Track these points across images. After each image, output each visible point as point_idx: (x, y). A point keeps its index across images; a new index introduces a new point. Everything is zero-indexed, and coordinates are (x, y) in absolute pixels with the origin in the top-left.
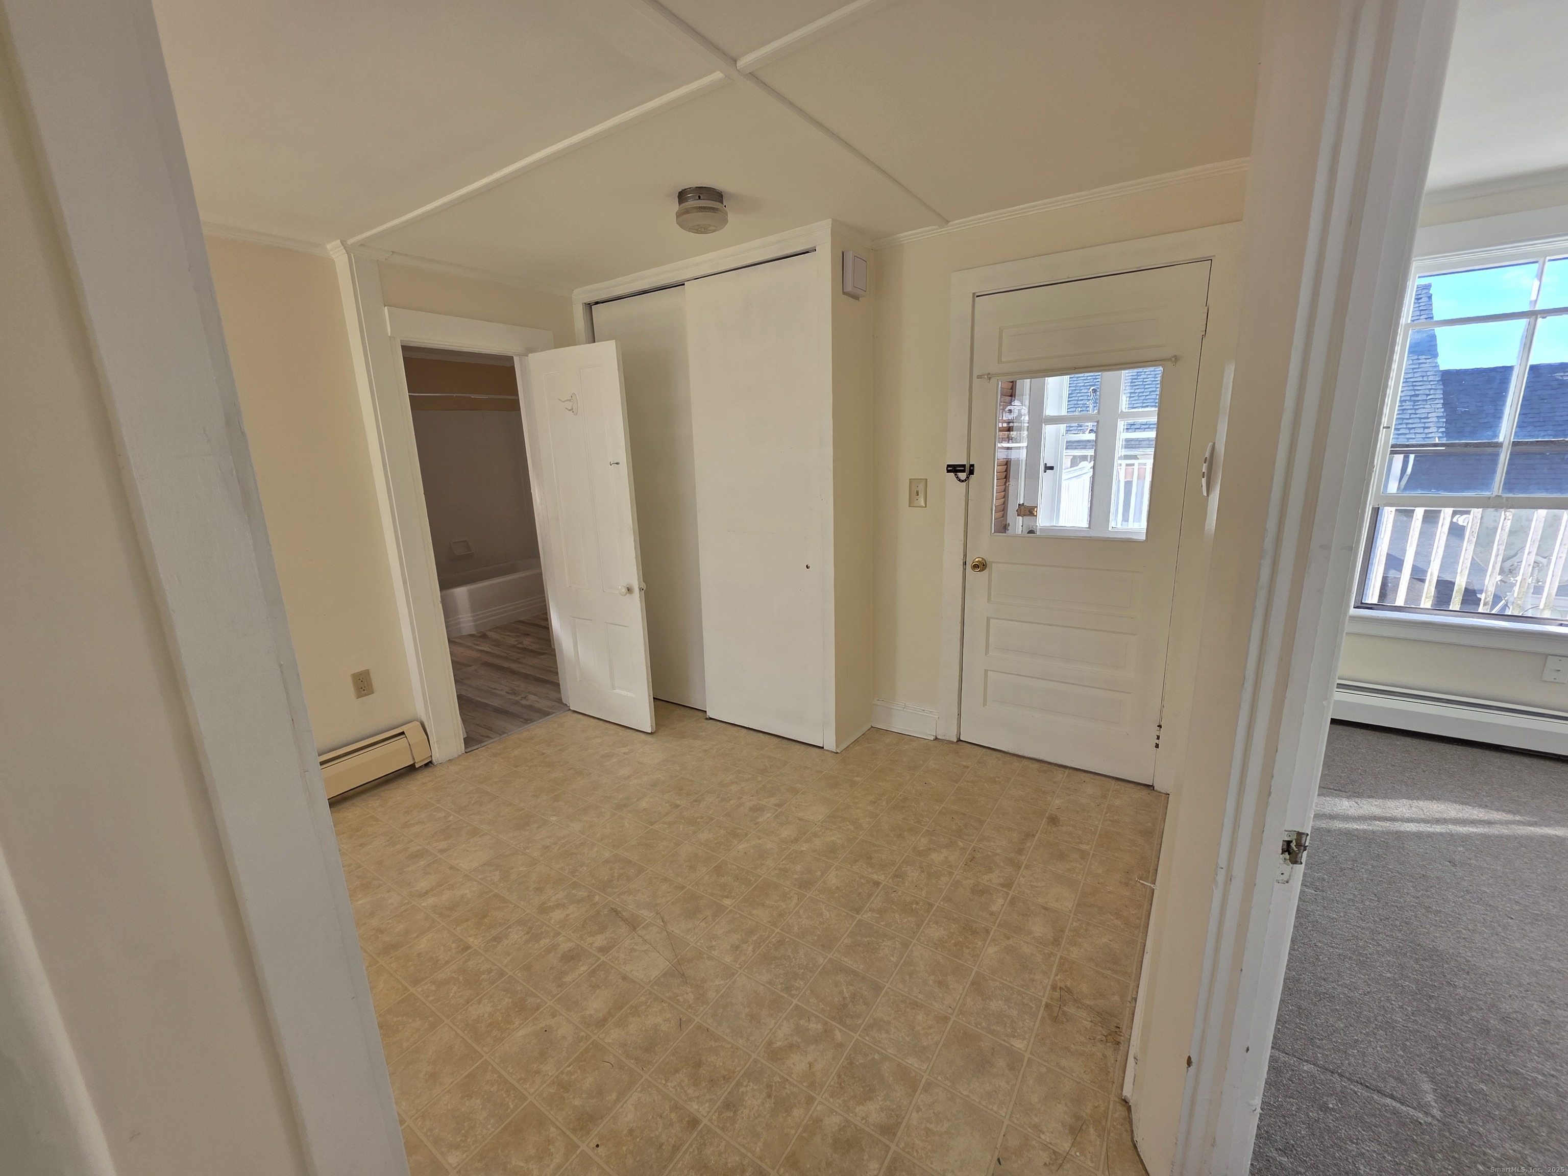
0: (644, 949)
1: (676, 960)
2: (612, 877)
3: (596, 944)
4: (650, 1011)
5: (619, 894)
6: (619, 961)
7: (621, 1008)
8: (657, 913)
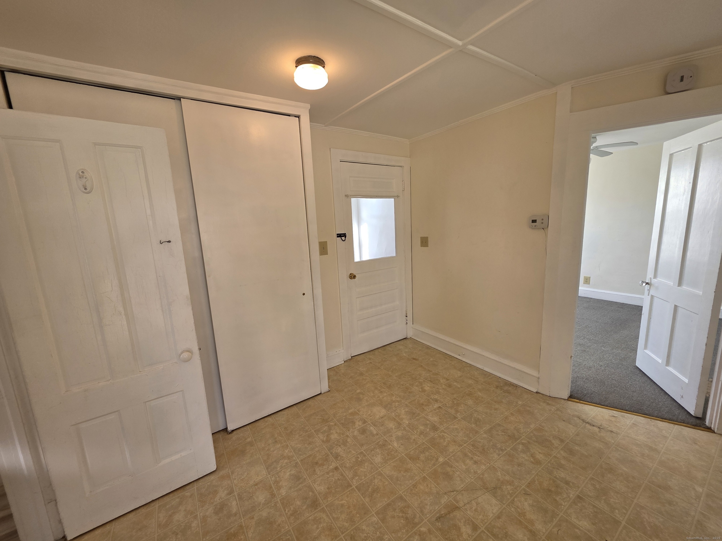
0: (475, 505)
1: (484, 490)
2: (402, 517)
3: (470, 531)
4: (520, 507)
5: (423, 515)
6: (485, 519)
7: (520, 521)
8: (445, 493)
